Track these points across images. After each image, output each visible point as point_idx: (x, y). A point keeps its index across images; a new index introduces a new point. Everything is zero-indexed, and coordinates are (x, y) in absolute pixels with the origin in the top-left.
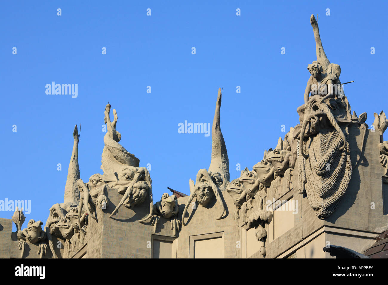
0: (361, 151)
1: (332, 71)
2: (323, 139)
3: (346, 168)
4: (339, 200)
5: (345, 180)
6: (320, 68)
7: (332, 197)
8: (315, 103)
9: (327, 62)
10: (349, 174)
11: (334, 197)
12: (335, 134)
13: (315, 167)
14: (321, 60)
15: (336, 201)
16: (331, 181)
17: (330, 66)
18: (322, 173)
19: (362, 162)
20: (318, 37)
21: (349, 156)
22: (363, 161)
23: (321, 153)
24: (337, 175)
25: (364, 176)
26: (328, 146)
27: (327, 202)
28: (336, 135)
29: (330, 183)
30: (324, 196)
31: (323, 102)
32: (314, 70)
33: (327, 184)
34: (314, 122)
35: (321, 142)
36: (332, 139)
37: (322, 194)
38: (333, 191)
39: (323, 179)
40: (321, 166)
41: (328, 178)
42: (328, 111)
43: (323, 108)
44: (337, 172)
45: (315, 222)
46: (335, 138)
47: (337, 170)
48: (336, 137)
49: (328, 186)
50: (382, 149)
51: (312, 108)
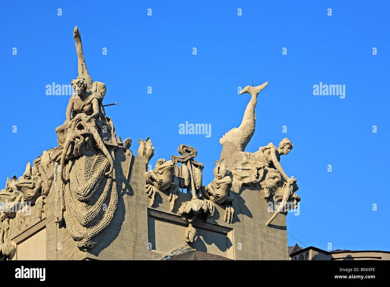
0: (127, 178)
1: (96, 89)
2: (88, 162)
3: (112, 195)
4: (103, 231)
5: (110, 208)
6: (85, 84)
7: (96, 226)
8: (80, 122)
9: (90, 80)
10: (114, 203)
11: (99, 227)
12: (100, 157)
13: (78, 192)
15: (101, 231)
16: (96, 209)
17: (94, 84)
18: (86, 199)
19: (128, 191)
20: (81, 52)
21: (114, 183)
22: (129, 190)
23: (85, 177)
24: (102, 203)
25: (129, 206)
26: (93, 170)
27: (91, 231)
28: (101, 159)
29: (94, 210)
30: (88, 225)
31: (89, 121)
32: (79, 86)
33: (92, 211)
34: (79, 142)
35: (86, 165)
36: (97, 162)
37: (87, 222)
38: (97, 220)
39: (87, 206)
40: (85, 191)
41: (92, 205)
42: (95, 131)
43: (89, 127)
44: (102, 199)
45: (75, 254)
46: (101, 162)
47: (102, 197)
48: (101, 161)
49: (93, 214)
50: (148, 179)
51: (77, 127)
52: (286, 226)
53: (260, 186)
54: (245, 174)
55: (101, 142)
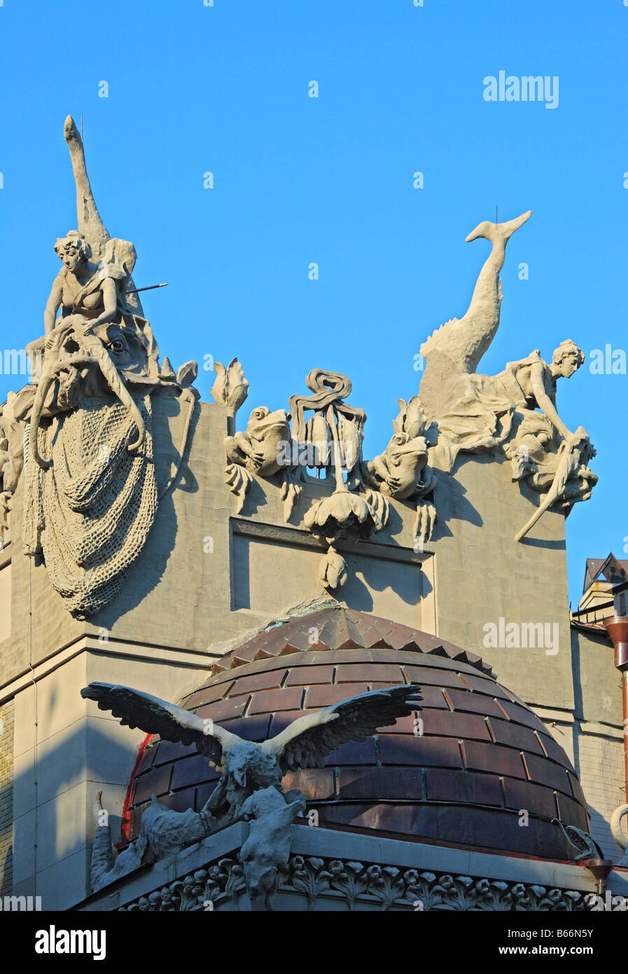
0: (181, 454)
1: (113, 257)
2: (89, 423)
3: (144, 494)
4: (123, 574)
5: (139, 523)
6: (84, 249)
7: (106, 565)
8: (71, 335)
9: (102, 235)
10: (149, 510)
11: (112, 565)
12: (118, 411)
13: (66, 492)
14: (88, 230)
15: (116, 575)
16: (105, 527)
17: (110, 244)
18: (83, 505)
19: (183, 482)
20: (82, 171)
21: (150, 467)
22: (186, 479)
23: (83, 456)
24: (119, 512)
25: (186, 515)
26: (100, 441)
27: (94, 576)
28: (120, 415)
29: (102, 530)
30: (88, 563)
31: (91, 332)
32: (70, 254)
33: (96, 533)
34: (68, 380)
35: (84, 430)
36: (110, 423)
37: (83, 557)
38: (109, 550)
39: (87, 521)
40: (81, 488)
41: (98, 517)
42: (103, 354)
43: (90, 347)
44: (120, 505)
45: (63, 624)
46: (119, 421)
47: (121, 499)
48: (121, 419)
49: (98, 538)
50: (231, 452)
51: (64, 346)
52: (565, 541)
53: (502, 452)
54: (468, 427)
55: (115, 379)
